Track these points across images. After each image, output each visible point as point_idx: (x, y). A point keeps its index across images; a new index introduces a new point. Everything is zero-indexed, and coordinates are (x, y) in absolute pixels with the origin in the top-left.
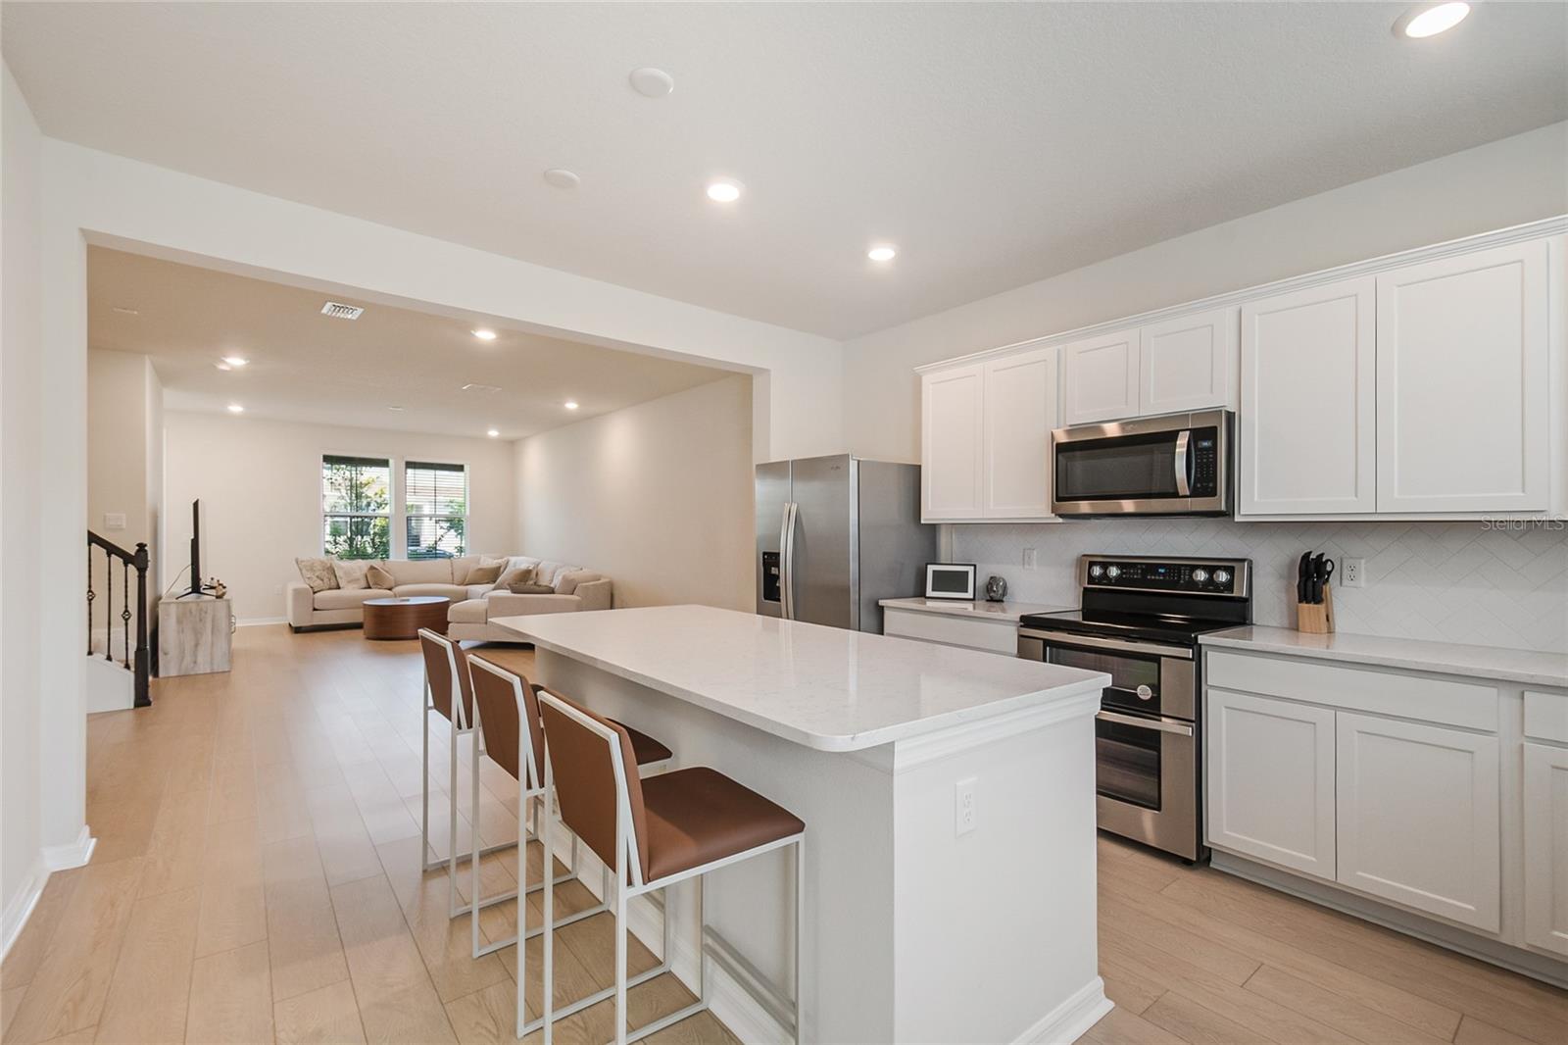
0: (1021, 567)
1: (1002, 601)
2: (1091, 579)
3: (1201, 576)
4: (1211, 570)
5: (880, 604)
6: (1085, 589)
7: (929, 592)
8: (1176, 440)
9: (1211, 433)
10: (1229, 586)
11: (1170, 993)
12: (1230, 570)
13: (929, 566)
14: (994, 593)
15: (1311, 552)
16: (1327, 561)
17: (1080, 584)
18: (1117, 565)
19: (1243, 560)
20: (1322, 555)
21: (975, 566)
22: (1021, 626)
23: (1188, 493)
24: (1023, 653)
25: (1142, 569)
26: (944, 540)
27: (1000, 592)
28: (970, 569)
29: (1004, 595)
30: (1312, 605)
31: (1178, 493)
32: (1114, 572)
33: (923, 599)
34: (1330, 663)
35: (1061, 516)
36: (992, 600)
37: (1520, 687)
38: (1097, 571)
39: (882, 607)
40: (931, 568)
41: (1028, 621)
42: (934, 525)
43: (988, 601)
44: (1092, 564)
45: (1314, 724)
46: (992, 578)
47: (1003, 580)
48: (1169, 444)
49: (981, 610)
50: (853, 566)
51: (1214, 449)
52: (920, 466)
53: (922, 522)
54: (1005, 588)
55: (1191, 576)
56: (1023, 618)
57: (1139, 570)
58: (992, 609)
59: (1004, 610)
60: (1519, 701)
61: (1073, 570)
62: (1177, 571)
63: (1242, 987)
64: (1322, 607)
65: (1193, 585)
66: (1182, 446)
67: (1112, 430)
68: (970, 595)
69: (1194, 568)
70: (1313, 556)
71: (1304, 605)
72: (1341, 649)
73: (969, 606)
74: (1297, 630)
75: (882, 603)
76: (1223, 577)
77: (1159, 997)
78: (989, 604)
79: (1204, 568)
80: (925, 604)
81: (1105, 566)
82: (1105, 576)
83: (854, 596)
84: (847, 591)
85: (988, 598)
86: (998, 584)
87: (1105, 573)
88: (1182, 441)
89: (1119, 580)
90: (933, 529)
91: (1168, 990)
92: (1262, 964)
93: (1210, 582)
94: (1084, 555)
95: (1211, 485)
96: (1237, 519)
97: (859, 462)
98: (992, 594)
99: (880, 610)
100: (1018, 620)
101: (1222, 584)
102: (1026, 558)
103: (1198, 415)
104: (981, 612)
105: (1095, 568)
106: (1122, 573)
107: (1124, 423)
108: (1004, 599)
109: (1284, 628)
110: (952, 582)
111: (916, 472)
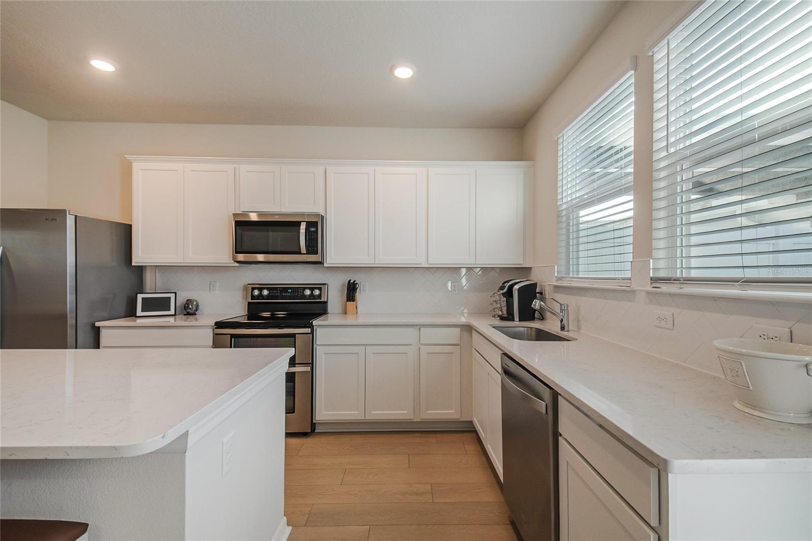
0: (208, 292)
1: (196, 314)
2: (253, 297)
3: (308, 292)
4: (312, 289)
5: (96, 325)
6: (249, 303)
7: (139, 313)
8: (300, 226)
9: (315, 224)
10: (320, 296)
11: (314, 506)
12: (320, 289)
13: (138, 295)
14: (189, 310)
15: (351, 280)
16: (357, 283)
17: (246, 301)
18: (267, 289)
19: (325, 284)
20: (355, 281)
21: (176, 293)
22: (216, 328)
23: (305, 252)
24: (217, 344)
25: (280, 290)
26: (149, 278)
27: (194, 309)
28: (172, 296)
29: (197, 310)
30: (352, 303)
31: (301, 252)
32: (265, 292)
33: (134, 318)
34: (357, 327)
35: (238, 262)
36: (188, 314)
37: (419, 326)
38: (256, 292)
39: (99, 328)
40: (140, 297)
41: (220, 325)
42: (142, 266)
43: (185, 315)
44: (253, 289)
45: (358, 354)
46: (188, 300)
47: (196, 301)
48: (297, 227)
49: (181, 321)
50: (70, 298)
51: (317, 231)
52: (131, 226)
53: (133, 264)
54: (197, 306)
55: (303, 293)
56: (217, 323)
57: (277, 291)
58: (189, 320)
59: (196, 320)
60: (419, 332)
61: (242, 292)
62: (296, 291)
63: (341, 484)
64: (355, 303)
65: (304, 297)
66: (303, 229)
67: (254, 217)
68: (172, 312)
69: (304, 289)
70: (352, 281)
71: (349, 303)
72: (361, 320)
73: (172, 319)
74: (346, 313)
75: (97, 324)
76: (317, 292)
77: (311, 510)
78: (186, 316)
79: (309, 288)
80: (136, 321)
81: (261, 289)
82: (260, 296)
83: (71, 321)
84: (64, 317)
85: (186, 313)
86: (192, 304)
87: (261, 293)
88: (303, 227)
89: (268, 297)
90: (141, 269)
91: (313, 504)
92: (346, 469)
93: (312, 295)
94: (249, 284)
95: (315, 249)
96: (325, 265)
97: (76, 217)
98: (188, 311)
99: (97, 331)
100: (214, 324)
101: (317, 296)
102: (212, 287)
103: (309, 215)
104: (179, 322)
105: (255, 291)
106: (270, 293)
107: (260, 214)
108: (197, 313)
109: (340, 314)
110: (158, 304)
111: (127, 230)
